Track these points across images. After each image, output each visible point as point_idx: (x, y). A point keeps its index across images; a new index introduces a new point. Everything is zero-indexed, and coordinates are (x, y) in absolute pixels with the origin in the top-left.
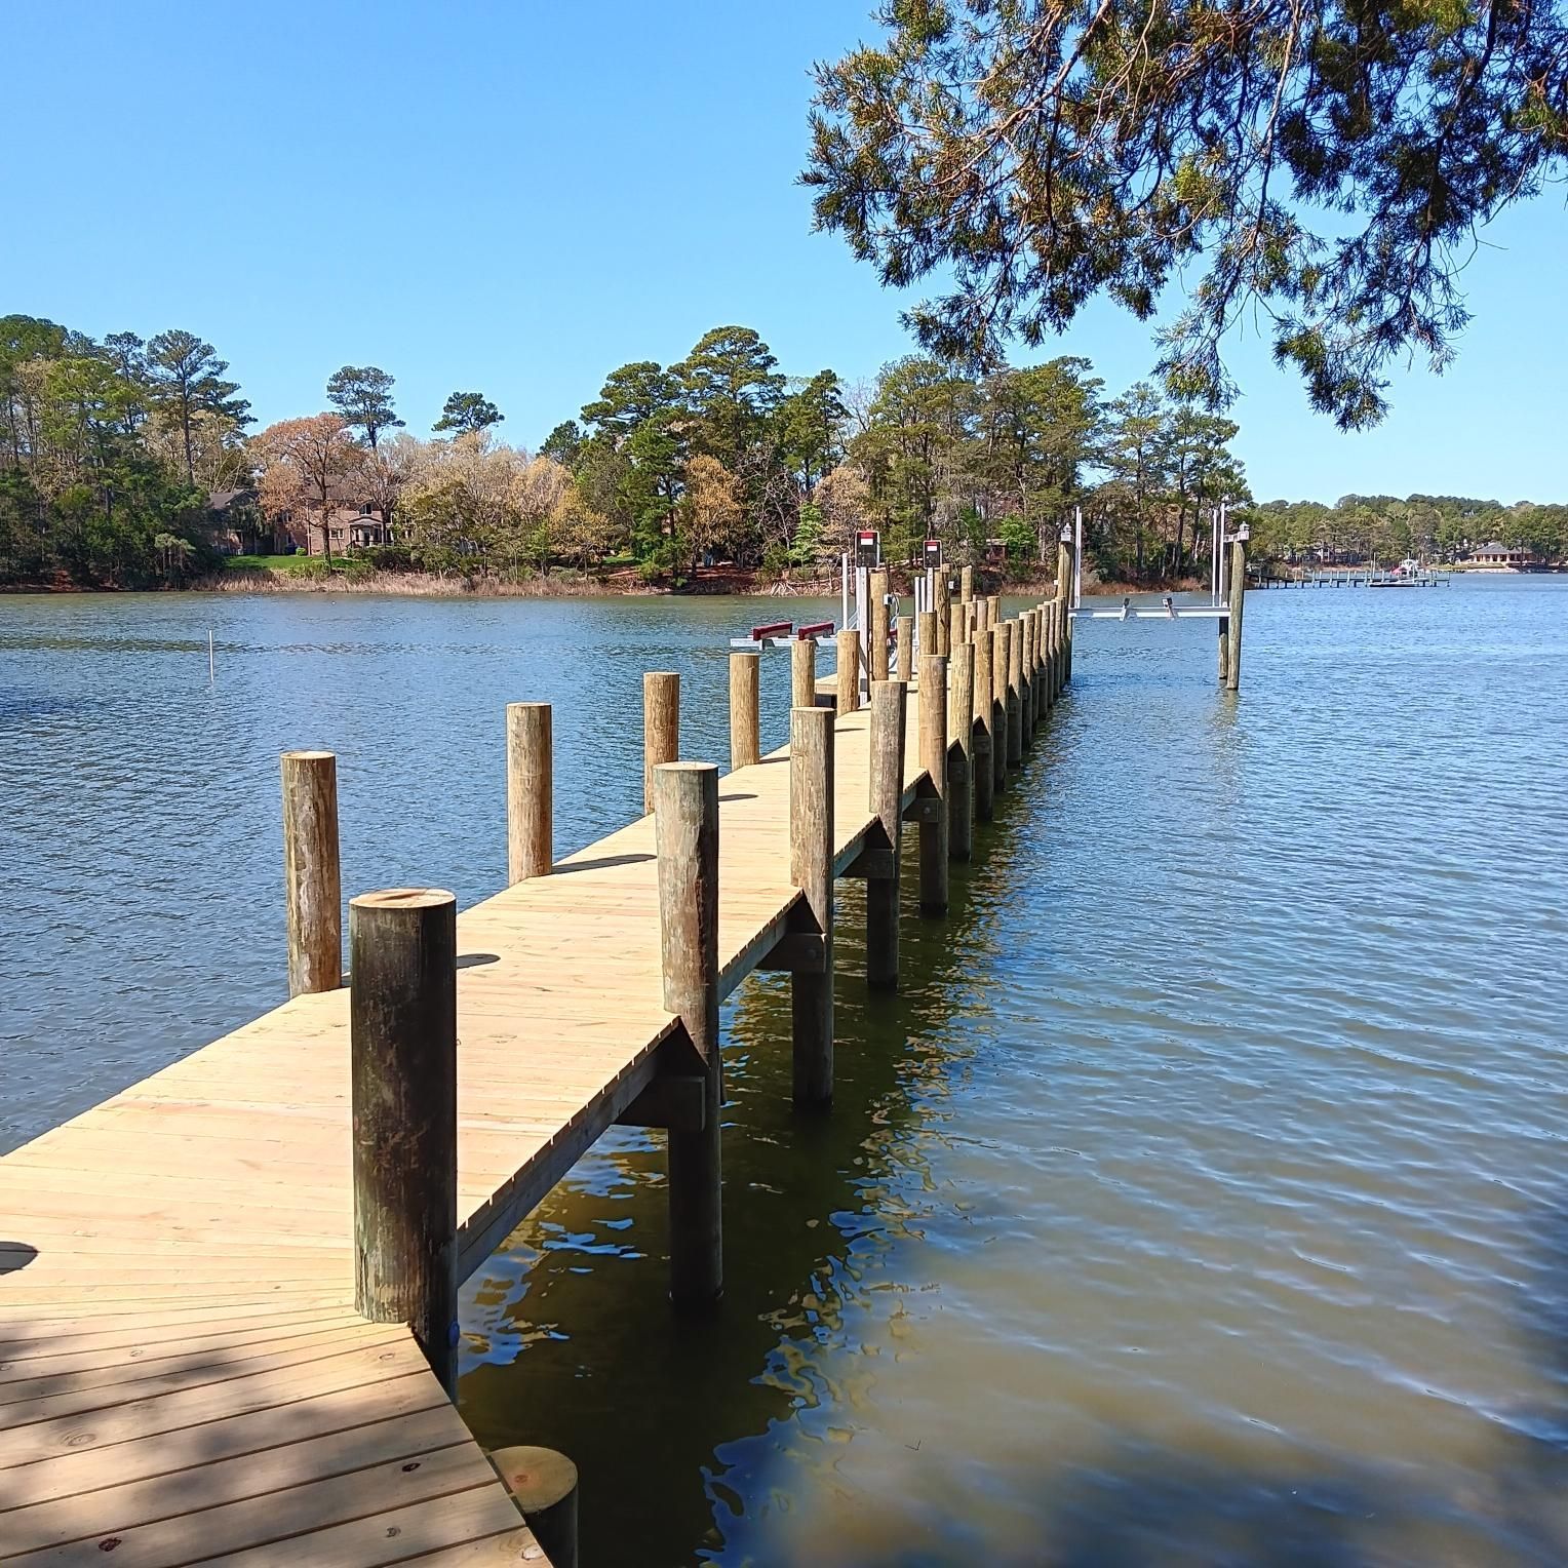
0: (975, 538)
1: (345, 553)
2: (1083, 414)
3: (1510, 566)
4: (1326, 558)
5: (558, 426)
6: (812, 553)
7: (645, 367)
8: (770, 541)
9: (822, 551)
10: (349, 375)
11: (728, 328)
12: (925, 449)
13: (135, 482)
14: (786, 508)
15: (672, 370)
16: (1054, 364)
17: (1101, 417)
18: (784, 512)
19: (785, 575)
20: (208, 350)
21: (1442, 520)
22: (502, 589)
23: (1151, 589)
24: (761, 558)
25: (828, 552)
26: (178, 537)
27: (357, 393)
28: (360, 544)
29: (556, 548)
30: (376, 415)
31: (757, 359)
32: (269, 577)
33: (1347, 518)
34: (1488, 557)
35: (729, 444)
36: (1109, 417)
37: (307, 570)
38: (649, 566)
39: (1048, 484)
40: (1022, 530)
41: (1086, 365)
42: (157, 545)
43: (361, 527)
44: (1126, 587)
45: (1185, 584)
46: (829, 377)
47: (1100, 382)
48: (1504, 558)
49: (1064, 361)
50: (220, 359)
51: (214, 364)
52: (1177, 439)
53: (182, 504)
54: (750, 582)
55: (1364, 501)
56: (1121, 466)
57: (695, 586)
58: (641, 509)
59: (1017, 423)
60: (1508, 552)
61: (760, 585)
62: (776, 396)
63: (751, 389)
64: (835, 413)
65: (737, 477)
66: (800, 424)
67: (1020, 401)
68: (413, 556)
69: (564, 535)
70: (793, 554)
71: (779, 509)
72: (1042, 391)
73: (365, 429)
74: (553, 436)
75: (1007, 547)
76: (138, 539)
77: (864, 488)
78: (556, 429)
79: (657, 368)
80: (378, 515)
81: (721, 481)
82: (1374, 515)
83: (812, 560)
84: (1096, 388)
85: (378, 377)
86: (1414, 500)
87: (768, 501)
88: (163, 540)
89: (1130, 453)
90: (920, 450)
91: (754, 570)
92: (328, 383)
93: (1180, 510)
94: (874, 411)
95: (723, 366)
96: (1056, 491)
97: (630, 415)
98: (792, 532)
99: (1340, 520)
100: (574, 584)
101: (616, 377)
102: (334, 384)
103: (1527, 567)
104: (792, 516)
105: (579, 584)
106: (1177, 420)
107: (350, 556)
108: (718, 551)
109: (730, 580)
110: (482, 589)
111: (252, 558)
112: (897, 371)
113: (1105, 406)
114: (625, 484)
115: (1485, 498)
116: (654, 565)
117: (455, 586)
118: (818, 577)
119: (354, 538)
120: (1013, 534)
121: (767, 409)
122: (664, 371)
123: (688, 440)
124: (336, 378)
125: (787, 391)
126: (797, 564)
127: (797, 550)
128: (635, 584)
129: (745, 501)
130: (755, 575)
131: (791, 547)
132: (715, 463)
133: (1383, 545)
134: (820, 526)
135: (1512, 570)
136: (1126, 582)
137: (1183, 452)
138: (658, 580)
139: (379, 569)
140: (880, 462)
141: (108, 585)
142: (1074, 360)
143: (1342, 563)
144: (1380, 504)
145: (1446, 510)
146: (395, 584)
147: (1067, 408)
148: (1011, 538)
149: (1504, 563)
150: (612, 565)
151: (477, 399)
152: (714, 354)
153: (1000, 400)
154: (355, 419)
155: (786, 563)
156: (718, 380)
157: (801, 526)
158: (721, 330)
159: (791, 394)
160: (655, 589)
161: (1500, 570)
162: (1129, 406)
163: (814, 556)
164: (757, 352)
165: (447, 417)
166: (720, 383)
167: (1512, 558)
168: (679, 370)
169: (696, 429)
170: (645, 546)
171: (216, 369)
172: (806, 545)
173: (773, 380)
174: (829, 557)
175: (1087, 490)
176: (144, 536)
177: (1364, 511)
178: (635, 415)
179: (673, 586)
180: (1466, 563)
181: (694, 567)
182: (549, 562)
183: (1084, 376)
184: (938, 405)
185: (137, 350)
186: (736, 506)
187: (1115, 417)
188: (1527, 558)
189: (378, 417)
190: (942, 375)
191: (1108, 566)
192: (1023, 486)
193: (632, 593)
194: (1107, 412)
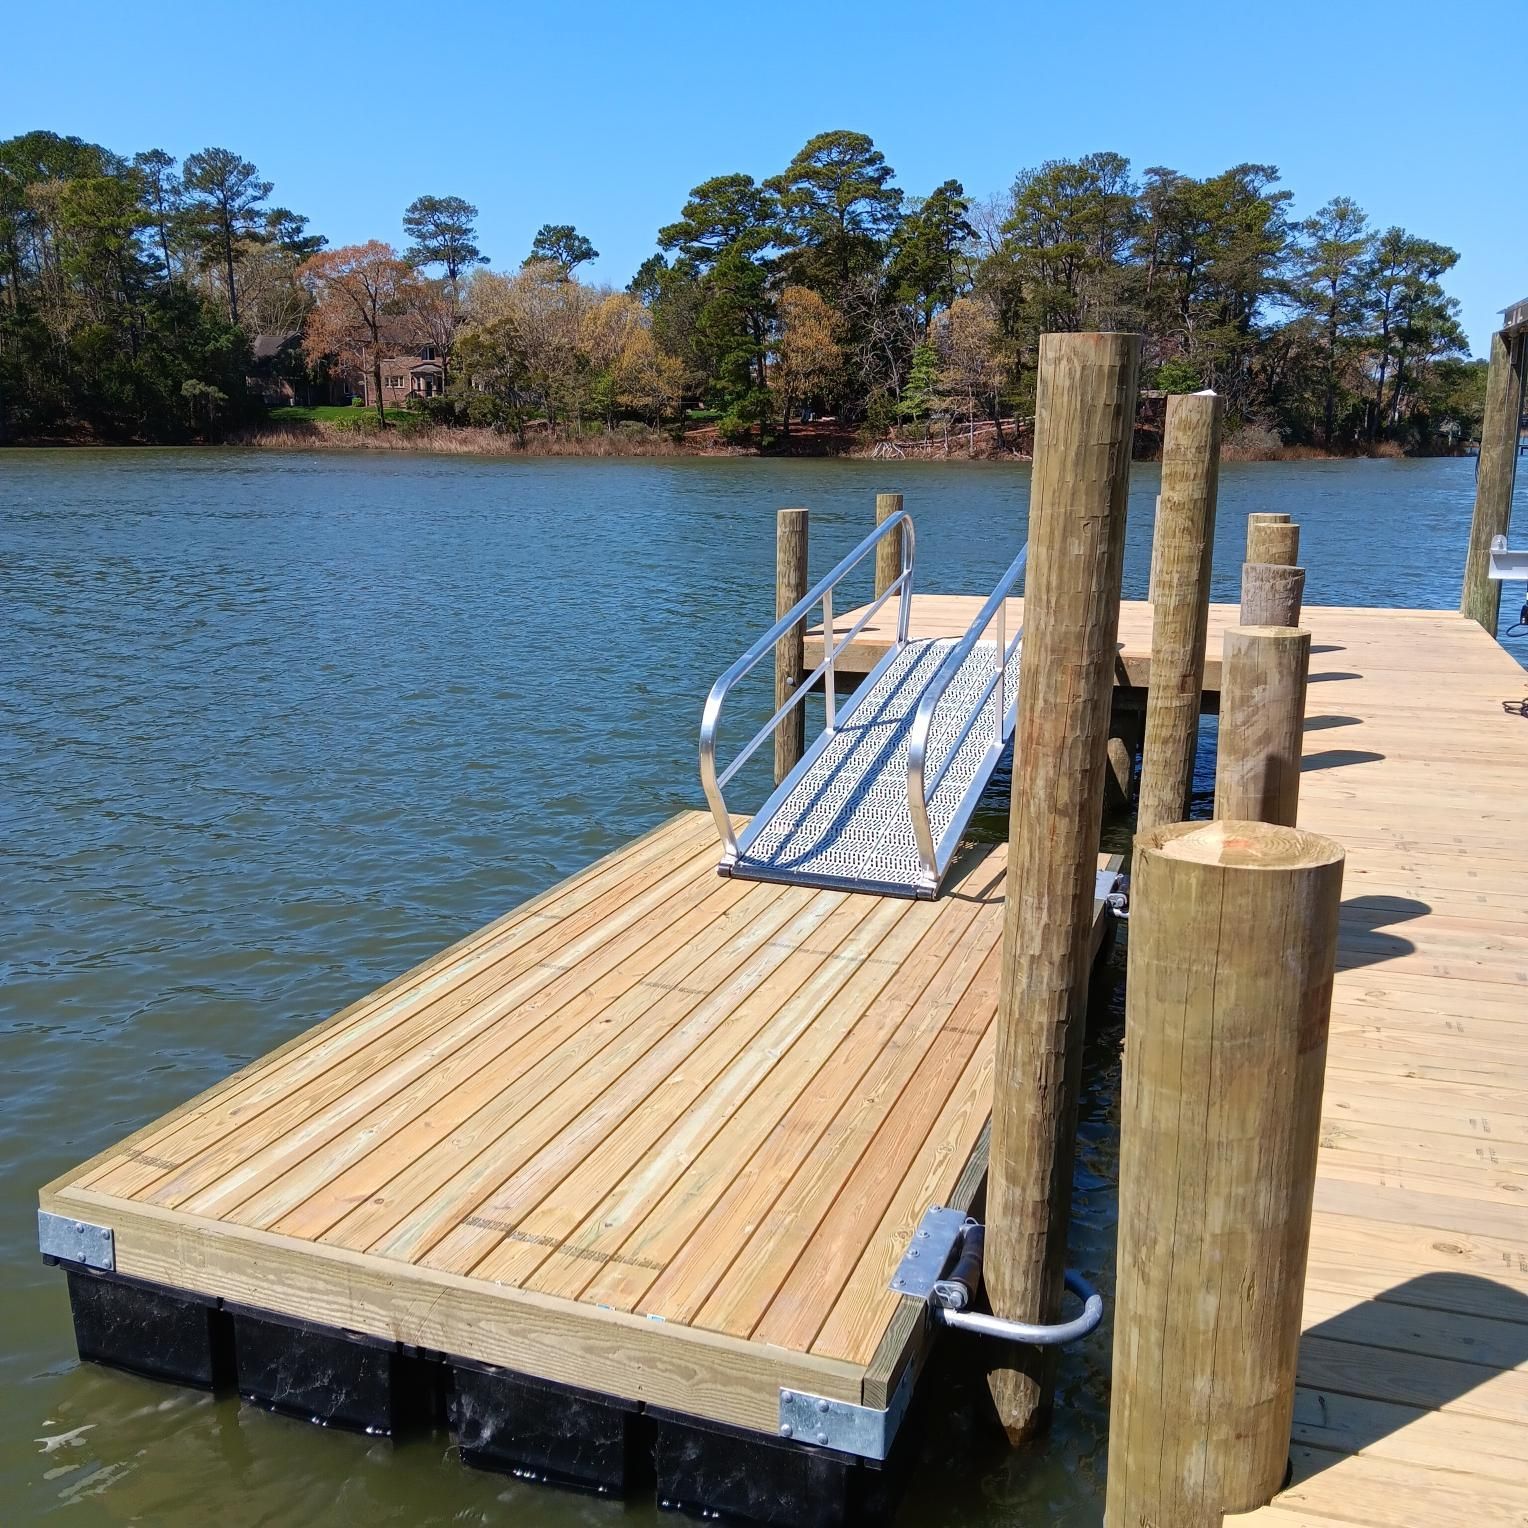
1: (404, 405)
2: (1267, 238)
5: (646, 261)
6: (924, 406)
7: (735, 181)
8: (876, 391)
9: (936, 403)
10: (429, 206)
11: (836, 133)
12: (1069, 277)
13: (161, 319)
14: (896, 351)
15: (768, 184)
16: (1231, 175)
17: (1289, 240)
18: (896, 354)
19: (893, 431)
20: (249, 170)
22: (556, 448)
23: (1343, 454)
24: (864, 412)
25: (944, 406)
26: (208, 384)
27: (436, 225)
28: (421, 393)
29: (623, 399)
30: (455, 250)
31: (870, 171)
32: (313, 431)
35: (832, 274)
36: (1300, 240)
37: (355, 422)
38: (731, 421)
39: (1222, 322)
40: (1186, 378)
41: (1271, 174)
42: (184, 393)
43: (423, 374)
44: (1313, 451)
45: (1385, 448)
46: (954, 187)
47: (1287, 195)
49: (1245, 170)
50: (263, 180)
51: (255, 187)
52: (1382, 270)
53: (211, 346)
54: (851, 442)
56: (1312, 300)
57: (783, 445)
58: (723, 352)
59: (1185, 246)
61: (862, 445)
62: (890, 215)
63: (861, 206)
64: (960, 234)
65: (838, 313)
66: (916, 248)
67: (1189, 218)
68: (458, 406)
69: (631, 383)
70: (903, 407)
71: (889, 353)
72: (1216, 206)
73: (445, 266)
74: (640, 273)
76: (163, 386)
77: (990, 326)
78: (643, 265)
79: (749, 181)
80: (438, 361)
81: (818, 317)
83: (926, 415)
84: (1283, 204)
85: (459, 207)
87: (875, 343)
88: (191, 387)
89: (1323, 285)
90: (1062, 277)
91: (856, 427)
92: (403, 214)
93: (1381, 355)
94: (1007, 228)
95: (832, 179)
96: (1230, 331)
97: (715, 240)
98: (903, 382)
100: (642, 442)
101: (701, 193)
102: (411, 215)
104: (904, 361)
105: (649, 441)
106: (1383, 244)
107: (410, 408)
108: (817, 405)
109: (826, 439)
110: (534, 447)
111: (301, 410)
112: (1038, 179)
113: (1294, 226)
114: (703, 321)
116: (736, 420)
117: (504, 443)
118: (932, 436)
119: (416, 387)
120: (1175, 384)
121: (878, 231)
122: (758, 185)
123: (786, 270)
124: (413, 209)
125: (904, 210)
126: (908, 419)
127: (908, 403)
128: (716, 443)
129: (849, 342)
130: (857, 434)
131: (902, 399)
132: (814, 297)
134: (934, 373)
136: (1312, 445)
137: (1388, 284)
138: (741, 439)
139: (436, 423)
140: (1011, 292)
141: (136, 438)
142: (1257, 169)
146: (445, 441)
147: (1249, 228)
148: (1172, 388)
150: (698, 420)
151: (568, 233)
152: (819, 165)
153: (1163, 217)
154: (435, 255)
155: (894, 420)
156: (822, 196)
157: (914, 373)
158: (827, 135)
159: (908, 212)
160: (740, 450)
162: (1324, 227)
163: (927, 409)
164: (871, 162)
165: (537, 253)
166: (824, 201)
168: (776, 185)
169: (795, 257)
170: (728, 397)
171: (260, 192)
172: (919, 397)
173: (888, 196)
174: (946, 411)
175: (1269, 329)
176: (170, 382)
178: (722, 238)
179: (759, 446)
181: (786, 424)
182: (619, 415)
183: (1267, 189)
184: (1087, 220)
185: (169, 171)
186: (835, 349)
187: (1305, 241)
189: (458, 253)
190: (1093, 183)
191: (1291, 424)
192: (1190, 323)
193: (711, 453)
194: (1297, 234)
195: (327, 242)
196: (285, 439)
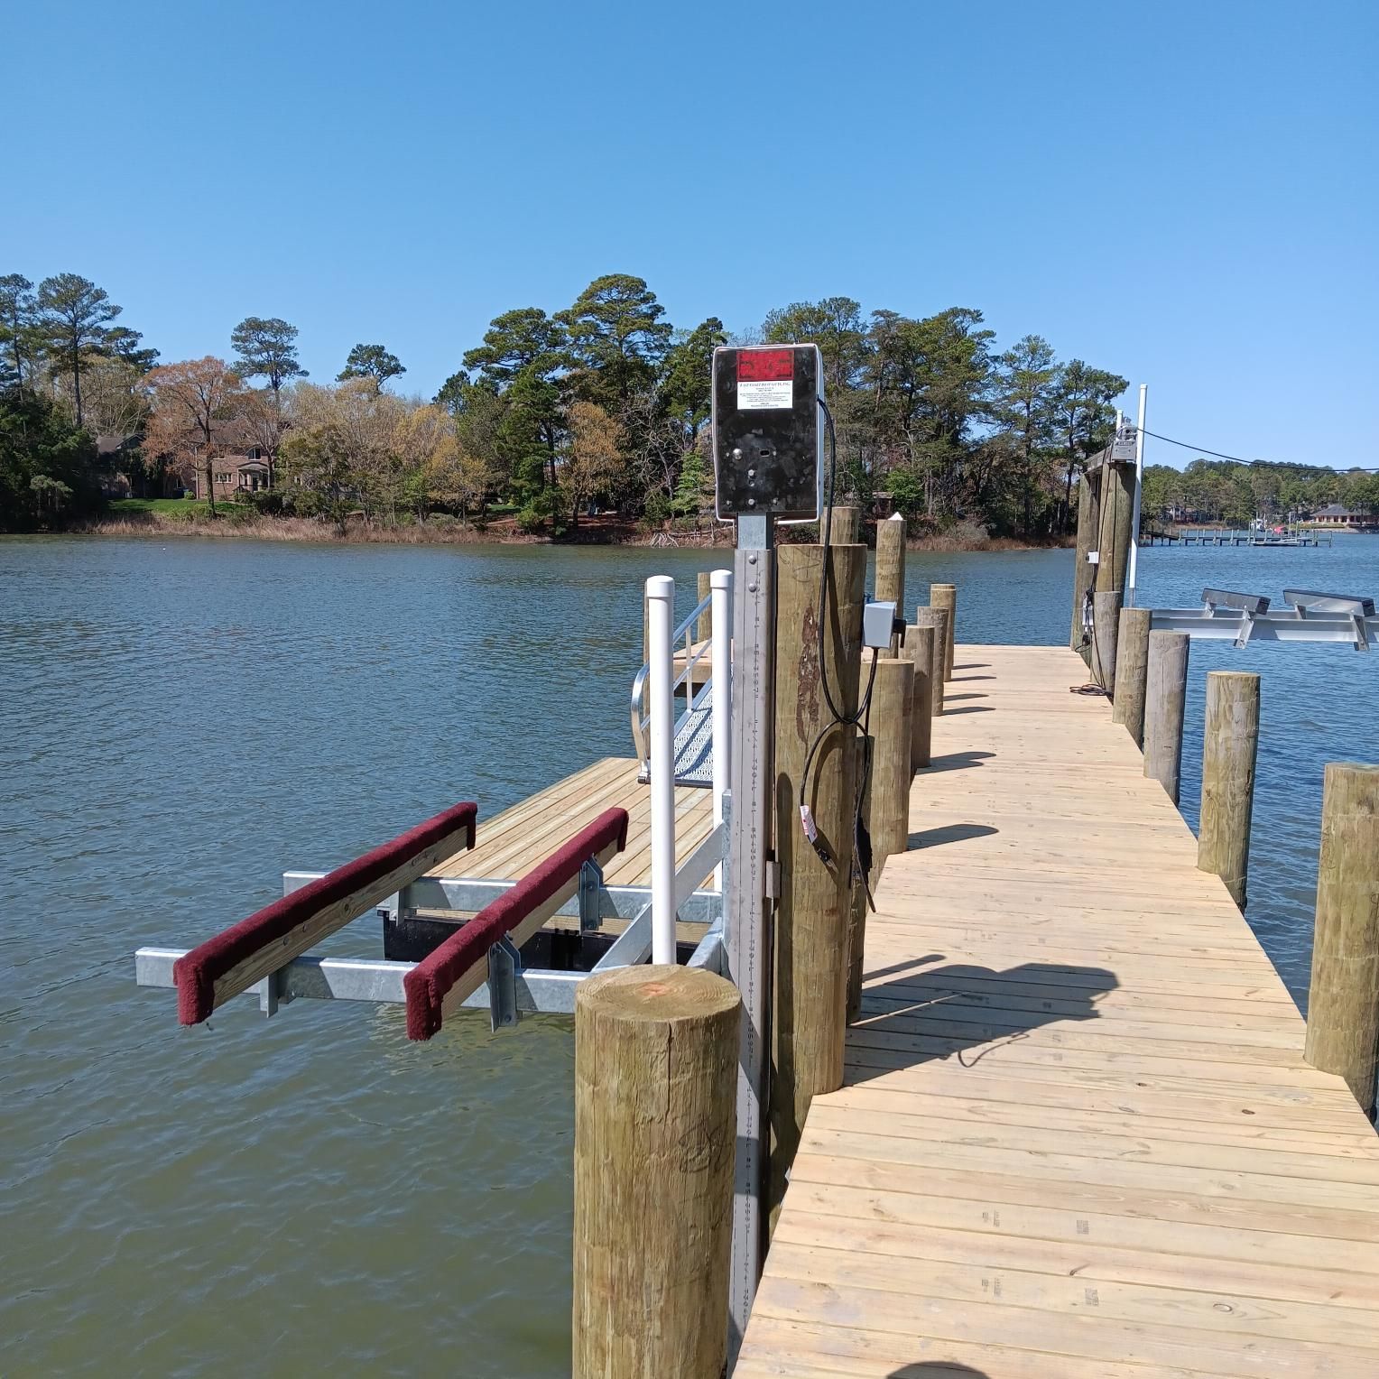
0: (861, 490)
1: (232, 498)
2: (973, 368)
3: (1351, 526)
4: (1177, 516)
5: (451, 376)
6: (693, 503)
7: (529, 314)
8: (652, 490)
9: (703, 501)
10: (255, 326)
11: (615, 276)
13: (14, 422)
14: (670, 458)
15: (558, 317)
16: (944, 316)
17: (991, 370)
18: (668, 461)
19: (667, 525)
20: (100, 295)
21: (1283, 483)
22: (374, 536)
23: (1039, 545)
24: (643, 507)
25: (710, 503)
26: (56, 479)
27: (261, 343)
28: (248, 488)
29: (434, 495)
30: (279, 365)
31: (644, 308)
32: (149, 520)
33: (1197, 481)
34: (1328, 518)
35: (613, 392)
36: (999, 371)
37: (189, 513)
38: (528, 514)
39: (936, 437)
40: (909, 483)
41: (977, 317)
42: (32, 487)
43: (250, 472)
44: (1015, 542)
46: (715, 324)
47: (990, 334)
48: (1344, 519)
49: (955, 312)
50: (112, 304)
51: (105, 309)
52: (1067, 394)
53: (59, 446)
54: (632, 532)
55: (1212, 465)
56: (1010, 419)
57: (574, 535)
58: (521, 455)
59: (906, 374)
60: (1348, 514)
61: (639, 534)
62: (662, 345)
63: (638, 337)
65: (620, 425)
66: (684, 372)
67: (909, 351)
68: (285, 501)
69: (441, 481)
70: (675, 504)
71: (662, 458)
72: (931, 342)
73: (268, 378)
74: (445, 387)
75: (893, 499)
76: (13, 480)
78: (448, 380)
79: (541, 314)
80: (264, 459)
81: (605, 429)
82: (1221, 478)
83: (695, 510)
84: (986, 341)
85: (282, 328)
86: (1257, 465)
87: (651, 450)
88: (39, 482)
89: (1019, 406)
91: (637, 520)
92: (232, 333)
93: (1069, 464)
95: (612, 314)
96: (942, 444)
97: (513, 362)
98: (675, 482)
99: (1191, 483)
100: (450, 531)
101: (500, 323)
102: (238, 334)
103: (1366, 527)
104: (675, 466)
105: (456, 531)
106: (1067, 374)
107: (237, 501)
108: (601, 500)
109: (610, 529)
110: (354, 535)
111: (138, 502)
112: (784, 318)
113: (996, 359)
114: (503, 430)
115: (1320, 464)
116: (533, 513)
117: (328, 531)
118: (700, 528)
119: (243, 483)
120: (900, 487)
121: (652, 357)
122: (549, 317)
123: (574, 388)
124: (241, 328)
125: (673, 341)
126: (679, 514)
127: (679, 500)
128: (514, 532)
129: (629, 450)
130: (636, 525)
131: (674, 497)
132: (598, 411)
133: (1230, 506)
135: (1354, 530)
136: (1013, 538)
137: (1073, 406)
138: (536, 529)
139: (262, 513)
142: (965, 312)
143: (1192, 521)
144: (1227, 468)
145: (1287, 474)
146: (272, 529)
147: (958, 360)
148: (897, 491)
149: (1345, 524)
150: (498, 512)
151: (379, 352)
152: (601, 302)
153: (889, 351)
154: (260, 368)
155: (668, 514)
156: (605, 328)
157: (684, 476)
158: (608, 277)
159: (677, 343)
160: (535, 538)
161: (1341, 530)
162: (1019, 360)
163: (696, 506)
164: (644, 300)
165: (351, 368)
166: (606, 332)
167: (1352, 519)
168: (564, 317)
169: (582, 377)
170: (525, 494)
171: (109, 313)
172: (688, 496)
173: (659, 329)
175: (976, 443)
176: (20, 477)
177: (1213, 475)
178: (519, 361)
179: (552, 535)
180: (1309, 523)
181: (575, 516)
182: (429, 508)
183: (974, 329)
185: (26, 293)
186: (618, 455)
187: (1004, 370)
188: (1365, 518)
189: (280, 366)
190: (829, 322)
191: (996, 520)
192: (911, 438)
193: (510, 541)
194: (997, 365)
195: (159, 354)
196: (124, 527)
